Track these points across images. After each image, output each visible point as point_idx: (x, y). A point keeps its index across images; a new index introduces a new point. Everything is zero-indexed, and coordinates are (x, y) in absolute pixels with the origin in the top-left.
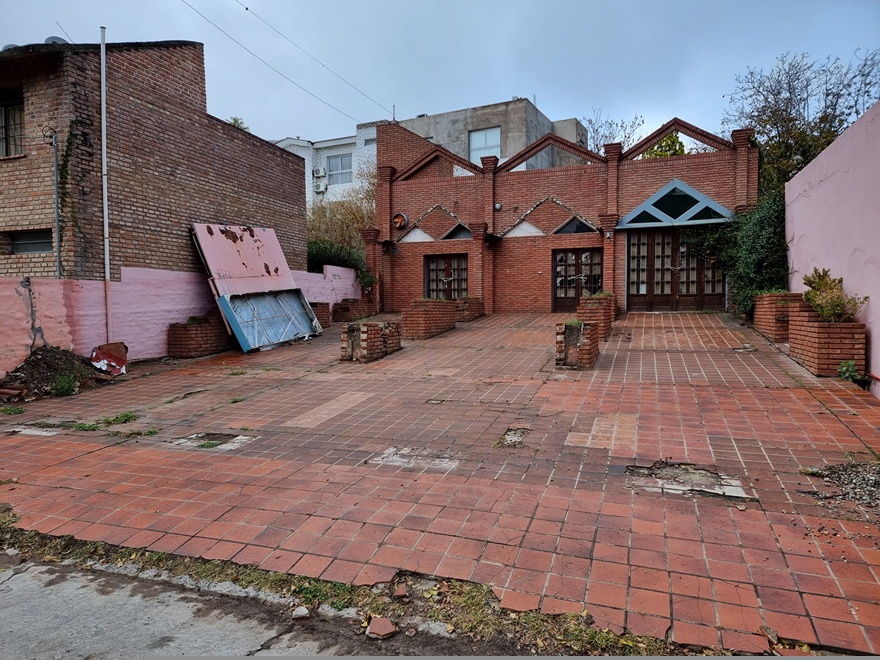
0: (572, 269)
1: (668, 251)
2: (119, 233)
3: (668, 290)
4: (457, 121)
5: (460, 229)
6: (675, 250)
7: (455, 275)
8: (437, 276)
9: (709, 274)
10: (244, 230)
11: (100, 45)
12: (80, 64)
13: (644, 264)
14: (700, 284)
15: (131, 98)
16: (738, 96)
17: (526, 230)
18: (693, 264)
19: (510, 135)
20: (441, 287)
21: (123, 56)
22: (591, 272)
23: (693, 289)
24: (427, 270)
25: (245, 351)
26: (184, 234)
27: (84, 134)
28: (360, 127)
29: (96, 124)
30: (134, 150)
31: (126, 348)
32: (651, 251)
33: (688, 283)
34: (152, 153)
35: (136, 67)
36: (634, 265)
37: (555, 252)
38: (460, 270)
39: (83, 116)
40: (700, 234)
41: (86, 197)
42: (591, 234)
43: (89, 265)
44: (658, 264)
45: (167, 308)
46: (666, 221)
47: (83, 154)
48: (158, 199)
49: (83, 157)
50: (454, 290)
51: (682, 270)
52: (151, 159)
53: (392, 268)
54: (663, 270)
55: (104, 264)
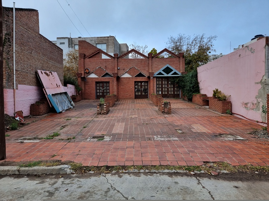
0: (140, 87)
1: (166, 83)
2: (17, 73)
3: (166, 93)
4: (92, 40)
5: (107, 74)
6: (168, 83)
7: (105, 88)
8: (99, 88)
9: (176, 89)
10: (50, 73)
11: (13, 8)
12: (8, 14)
13: (160, 86)
14: (174, 91)
15: (21, 27)
16: (168, 43)
17: (127, 75)
18: (172, 86)
19: (109, 46)
20: (101, 91)
21: (19, 13)
22: (145, 88)
23: (172, 93)
24: (97, 86)
25: (58, 112)
26: (34, 73)
27: (9, 38)
28: (58, 38)
29: (12, 35)
30: (21, 44)
31: (23, 112)
32: (162, 82)
33: (171, 91)
34: (26, 46)
35: (22, 16)
36: (158, 86)
37: (135, 82)
38: (107, 86)
39: (9, 32)
40: (174, 79)
41: (9, 60)
42: (145, 77)
43: (9, 84)
44: (164, 86)
45: (30, 98)
46: (166, 75)
47: (8, 45)
48: (28, 62)
49: (8, 46)
50: (105, 92)
51: (170, 88)
52: (26, 48)
53: (85, 85)
54: (165, 88)
55: (13, 83)
